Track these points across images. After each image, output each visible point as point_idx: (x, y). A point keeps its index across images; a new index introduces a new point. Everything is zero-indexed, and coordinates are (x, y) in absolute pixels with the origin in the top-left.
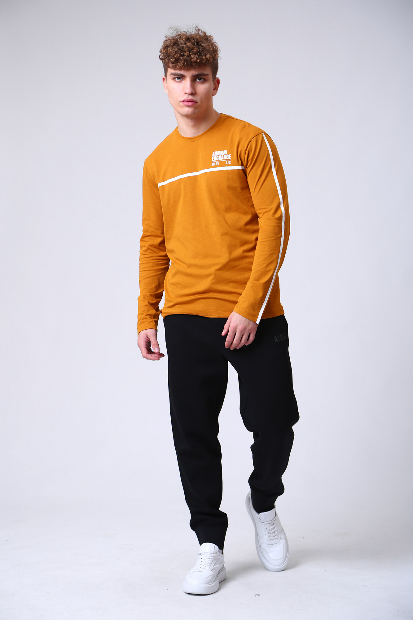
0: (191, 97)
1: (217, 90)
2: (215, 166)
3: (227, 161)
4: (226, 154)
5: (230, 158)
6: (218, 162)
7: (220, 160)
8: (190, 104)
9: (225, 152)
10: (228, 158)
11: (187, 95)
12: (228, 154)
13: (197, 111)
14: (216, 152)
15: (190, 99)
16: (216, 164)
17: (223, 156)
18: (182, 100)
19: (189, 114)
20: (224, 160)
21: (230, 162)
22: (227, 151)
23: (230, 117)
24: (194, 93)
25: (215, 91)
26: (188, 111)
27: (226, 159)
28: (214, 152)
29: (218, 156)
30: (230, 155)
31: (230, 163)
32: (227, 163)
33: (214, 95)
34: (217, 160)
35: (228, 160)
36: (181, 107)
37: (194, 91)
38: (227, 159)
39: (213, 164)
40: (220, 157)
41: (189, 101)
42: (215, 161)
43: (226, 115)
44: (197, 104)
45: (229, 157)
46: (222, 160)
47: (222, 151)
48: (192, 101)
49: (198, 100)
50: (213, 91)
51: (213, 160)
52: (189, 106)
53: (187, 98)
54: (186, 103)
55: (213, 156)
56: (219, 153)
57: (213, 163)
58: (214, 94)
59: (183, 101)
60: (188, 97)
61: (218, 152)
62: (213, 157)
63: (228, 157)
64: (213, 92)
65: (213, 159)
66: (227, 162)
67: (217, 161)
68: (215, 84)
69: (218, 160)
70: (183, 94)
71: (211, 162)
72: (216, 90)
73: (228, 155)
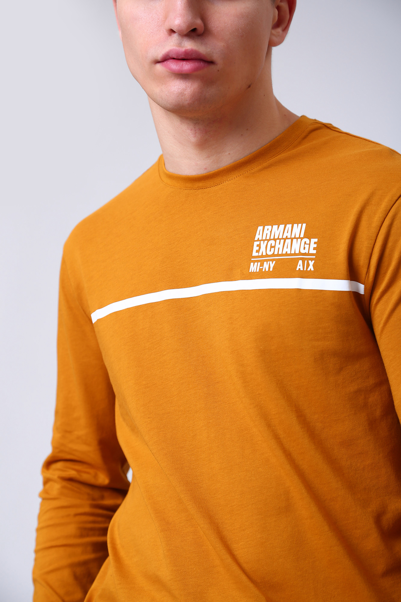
0: (188, 45)
1: (286, 29)
2: (261, 275)
3: (301, 259)
4: (302, 236)
5: (315, 252)
6: (272, 260)
7: (278, 255)
8: (187, 66)
9: (298, 229)
10: (306, 251)
11: (175, 36)
12: (308, 235)
13: (212, 91)
14: (270, 227)
15: (186, 53)
16: (266, 266)
17: (288, 241)
18: (160, 53)
19: (186, 103)
20: (291, 255)
21: (311, 263)
22: (304, 225)
23: (329, 126)
24: (201, 29)
25: (279, 30)
26: (182, 94)
27: (300, 254)
28: (260, 228)
29: (275, 240)
30: (316, 240)
31: (311, 268)
32: (300, 266)
33: (276, 45)
34: (269, 253)
35: (304, 257)
36: (159, 79)
37: (199, 22)
38: (303, 251)
39: (254, 268)
40: (278, 246)
41: (183, 60)
42: (262, 256)
43: (315, 120)
44: (212, 67)
45: (311, 248)
46: (286, 254)
47: (289, 226)
48: (194, 56)
49: (216, 57)
50: (274, 32)
51: (255, 254)
52: (183, 76)
53: (177, 48)
54: (174, 66)
55: (256, 239)
56: (277, 230)
57: (254, 262)
58: (275, 39)
59: (165, 59)
60: (180, 45)
61: (275, 227)
62: (256, 243)
63: (307, 246)
64: (272, 34)
65: (255, 248)
66: (300, 262)
67: (267, 255)
68: (278, 8)
69: (273, 255)
70: (163, 33)
71: (250, 258)
72: (284, 26)
73: (307, 241)
